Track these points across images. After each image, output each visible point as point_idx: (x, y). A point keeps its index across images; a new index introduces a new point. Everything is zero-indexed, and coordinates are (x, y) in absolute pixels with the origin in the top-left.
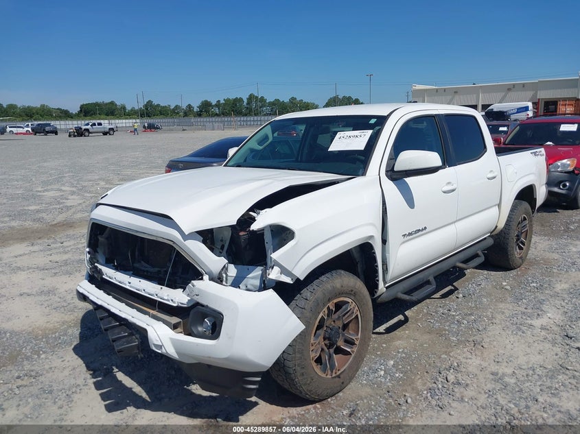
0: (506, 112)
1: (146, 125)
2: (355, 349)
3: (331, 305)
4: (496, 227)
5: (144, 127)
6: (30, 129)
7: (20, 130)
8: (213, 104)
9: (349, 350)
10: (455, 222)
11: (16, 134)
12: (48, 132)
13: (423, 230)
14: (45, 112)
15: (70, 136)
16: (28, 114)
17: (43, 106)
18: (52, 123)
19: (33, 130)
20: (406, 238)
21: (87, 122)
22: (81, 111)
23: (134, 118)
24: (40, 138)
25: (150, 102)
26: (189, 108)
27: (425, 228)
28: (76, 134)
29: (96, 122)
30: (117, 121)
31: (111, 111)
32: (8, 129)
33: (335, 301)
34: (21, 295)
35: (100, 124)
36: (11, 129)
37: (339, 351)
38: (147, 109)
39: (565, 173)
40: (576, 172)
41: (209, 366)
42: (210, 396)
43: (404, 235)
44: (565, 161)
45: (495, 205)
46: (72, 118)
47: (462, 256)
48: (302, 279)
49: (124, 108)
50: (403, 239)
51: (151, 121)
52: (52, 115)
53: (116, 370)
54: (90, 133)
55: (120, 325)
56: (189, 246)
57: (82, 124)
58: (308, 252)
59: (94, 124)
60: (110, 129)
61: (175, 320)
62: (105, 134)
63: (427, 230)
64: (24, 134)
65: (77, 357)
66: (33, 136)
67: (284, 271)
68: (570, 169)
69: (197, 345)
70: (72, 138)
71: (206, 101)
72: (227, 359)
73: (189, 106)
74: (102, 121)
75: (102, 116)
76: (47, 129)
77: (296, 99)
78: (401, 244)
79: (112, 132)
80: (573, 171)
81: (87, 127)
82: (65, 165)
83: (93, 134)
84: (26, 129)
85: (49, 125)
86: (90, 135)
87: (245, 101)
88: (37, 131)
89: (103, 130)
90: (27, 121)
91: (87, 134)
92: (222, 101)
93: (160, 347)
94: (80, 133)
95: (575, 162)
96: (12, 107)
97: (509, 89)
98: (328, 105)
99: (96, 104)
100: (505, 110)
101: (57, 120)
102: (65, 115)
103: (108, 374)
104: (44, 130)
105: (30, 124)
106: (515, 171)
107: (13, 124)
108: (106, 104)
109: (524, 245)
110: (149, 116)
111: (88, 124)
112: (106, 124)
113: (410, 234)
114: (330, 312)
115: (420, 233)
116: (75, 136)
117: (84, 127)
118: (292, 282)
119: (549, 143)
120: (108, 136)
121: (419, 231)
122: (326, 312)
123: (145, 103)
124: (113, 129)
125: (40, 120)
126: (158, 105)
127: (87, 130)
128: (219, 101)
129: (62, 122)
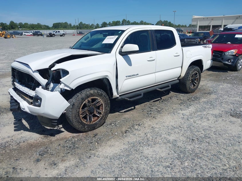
0: (233, 29)
1: (78, 32)
2: (101, 115)
3: (90, 99)
4: (180, 76)
5: (78, 33)
6: (32, 34)
7: (28, 34)
8: (108, 23)
9: (98, 115)
10: (155, 73)
11: (27, 35)
12: (39, 35)
13: (136, 75)
14: (39, 26)
15: (47, 37)
16: (32, 27)
17: (38, 24)
18: (41, 31)
19: (33, 34)
20: (127, 78)
21: (53, 31)
22: (53, 26)
23: (74, 29)
24: (36, 37)
25: (81, 23)
26: (98, 25)
27: (138, 74)
28: (49, 36)
29: (58, 31)
30: (67, 31)
31: (65, 26)
32: (24, 33)
33: (91, 98)
34: (3, 95)
35: (59, 32)
36: (25, 33)
37: (95, 116)
38: (80, 26)
39: (232, 55)
40: (237, 55)
41: (42, 117)
42: (50, 129)
43: (127, 77)
44: (232, 50)
45: (180, 67)
46: (49, 29)
47: (160, 86)
48: (74, 89)
49: (71, 25)
50: (126, 78)
51: (81, 31)
52: (41, 28)
53: (23, 119)
54: (55, 35)
55: (16, 102)
56: (34, 75)
57: (51, 31)
58: (75, 80)
59: (57, 32)
60: (63, 34)
61: (31, 101)
62: (61, 36)
63: (139, 75)
64: (30, 35)
65: (12, 115)
66: (33, 36)
67: (66, 85)
68: (234, 54)
69: (35, 108)
70: (48, 38)
71: (105, 22)
72: (43, 114)
73: (98, 24)
74: (60, 31)
75: (62, 28)
76: (39, 33)
77: (143, 21)
78: (125, 80)
79: (64, 35)
80: (235, 55)
81: (54, 33)
82: (41, 49)
83: (56, 36)
84: (31, 33)
85: (39, 32)
86: (55, 36)
87: (121, 22)
88: (34, 34)
89: (60, 34)
90: (32, 30)
91: (54, 36)
92: (111, 22)
93: (24, 109)
94: (51, 35)
95: (237, 51)
96: (26, 24)
97: (237, 18)
98: (157, 24)
99: (59, 23)
100: (233, 28)
101: (43, 30)
102: (47, 28)
103: (21, 120)
104: (37, 34)
105: (32, 31)
106: (191, 53)
107: (25, 31)
108: (63, 23)
109: (196, 84)
110: (81, 28)
111: (54, 32)
112: (62, 32)
113: (129, 76)
114: (89, 102)
115: (135, 76)
116: (49, 37)
117: (52, 33)
118: (70, 90)
119: (229, 43)
120: (62, 37)
121: (135, 75)
122: (87, 101)
123: (79, 23)
124: (64, 34)
125: (37, 30)
126: (85, 24)
127: (54, 34)
128: (110, 22)
129: (45, 31)
